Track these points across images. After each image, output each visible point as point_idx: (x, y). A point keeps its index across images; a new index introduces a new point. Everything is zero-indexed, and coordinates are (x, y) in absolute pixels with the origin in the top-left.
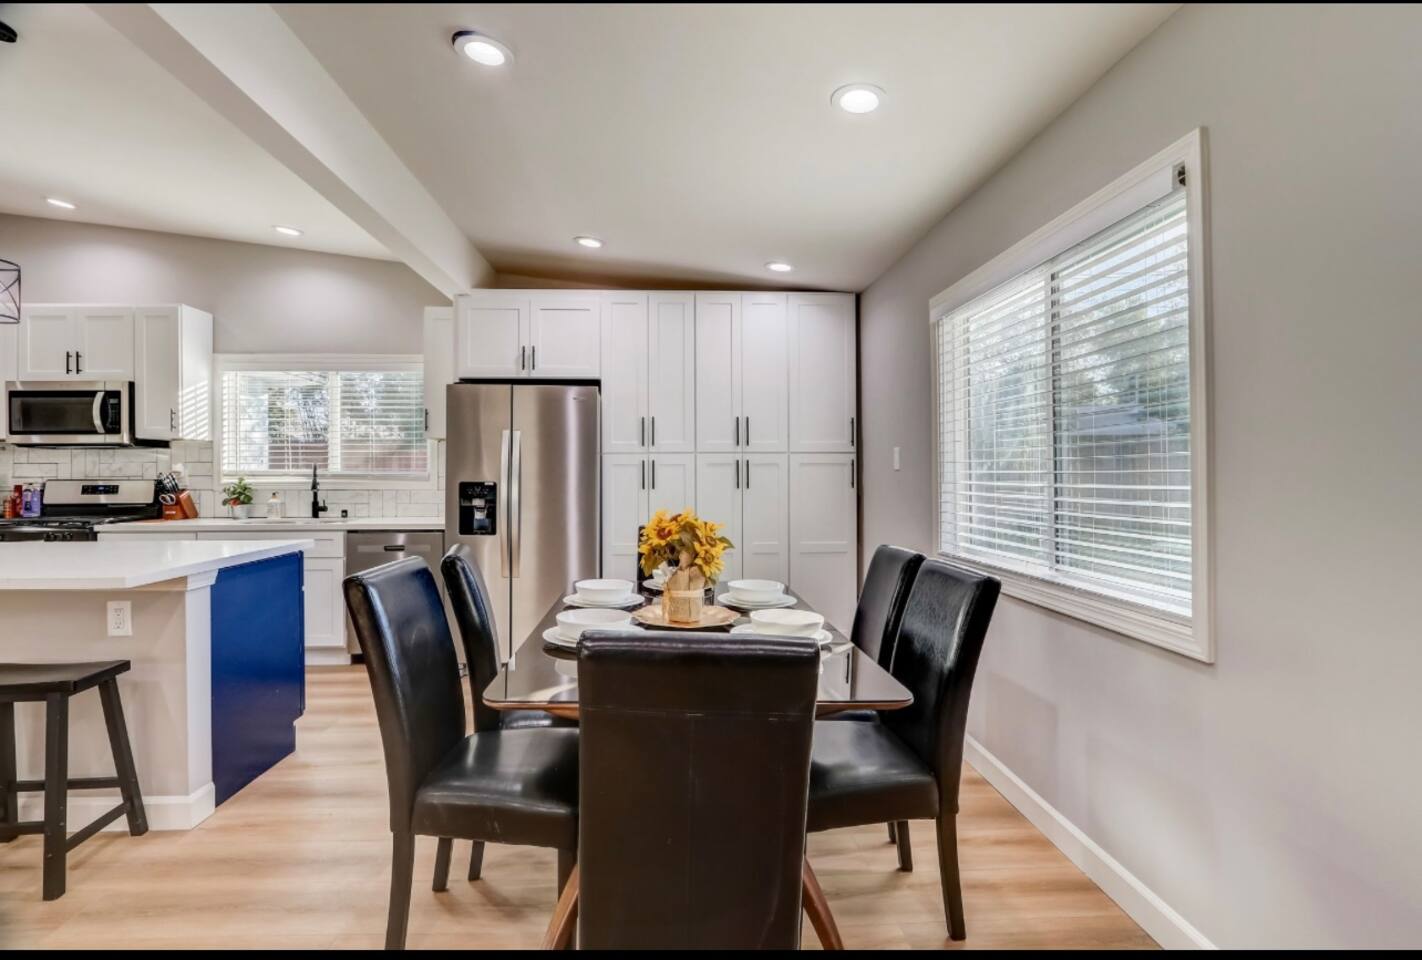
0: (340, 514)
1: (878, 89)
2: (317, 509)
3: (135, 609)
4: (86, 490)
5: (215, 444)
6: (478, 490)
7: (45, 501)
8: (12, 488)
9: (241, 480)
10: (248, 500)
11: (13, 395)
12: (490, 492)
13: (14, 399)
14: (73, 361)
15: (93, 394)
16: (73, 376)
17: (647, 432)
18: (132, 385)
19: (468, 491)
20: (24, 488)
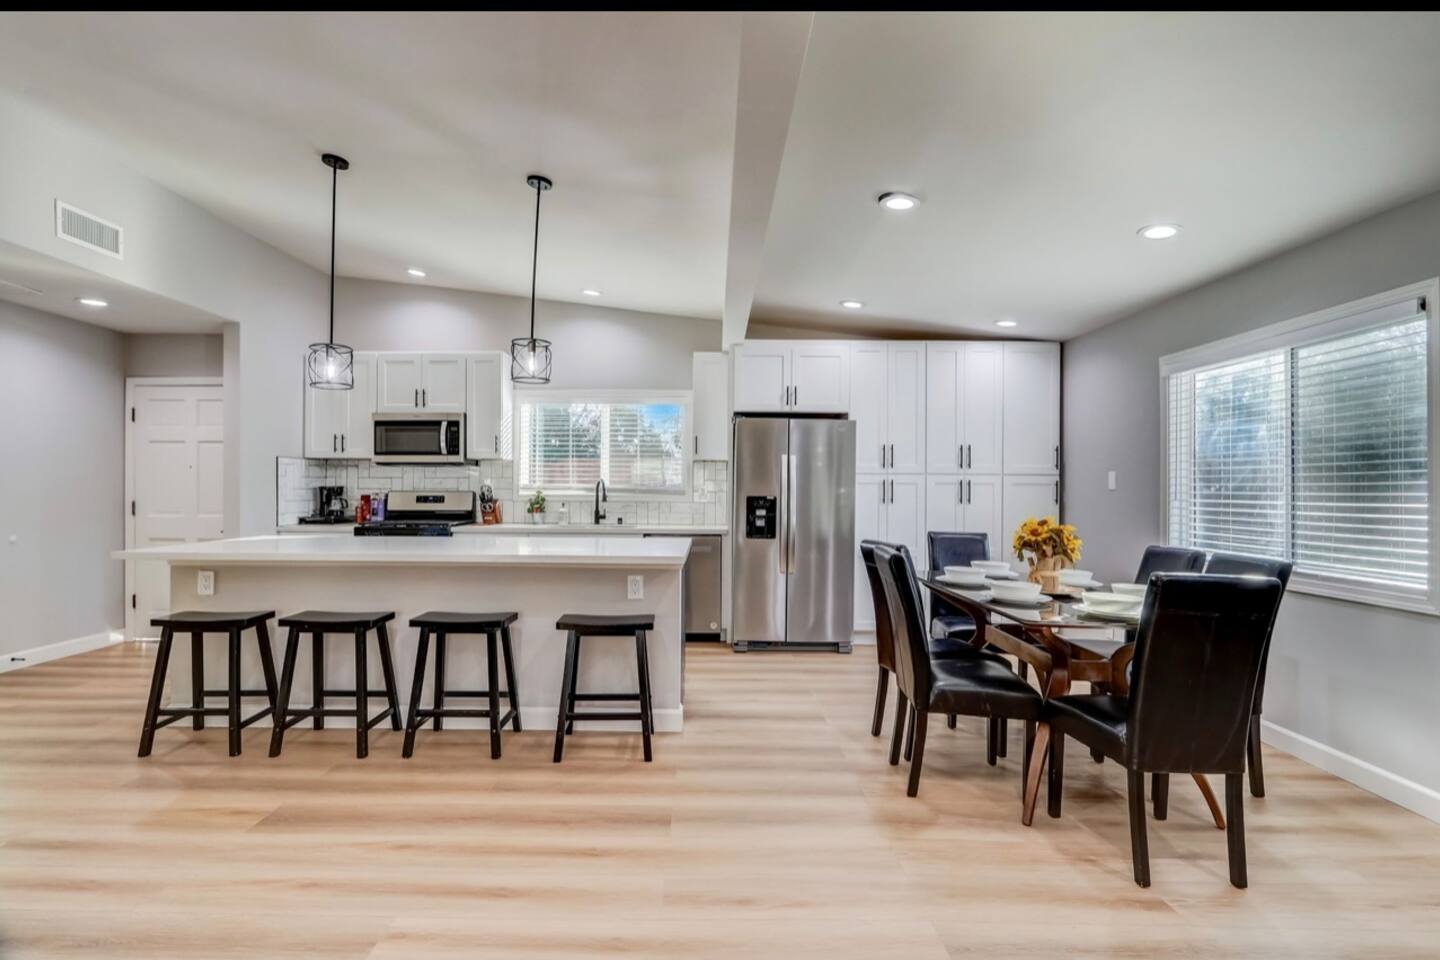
0: (616, 521)
1: (1178, 226)
2: (599, 517)
3: (645, 583)
4: (420, 499)
5: (515, 462)
6: (761, 503)
7: (390, 508)
8: (360, 497)
9: (539, 492)
10: (541, 510)
11: (377, 424)
12: (771, 506)
13: (378, 428)
14: (420, 397)
15: (438, 423)
16: (420, 409)
17: (887, 457)
18: (465, 415)
19: (753, 503)
20: (372, 497)
